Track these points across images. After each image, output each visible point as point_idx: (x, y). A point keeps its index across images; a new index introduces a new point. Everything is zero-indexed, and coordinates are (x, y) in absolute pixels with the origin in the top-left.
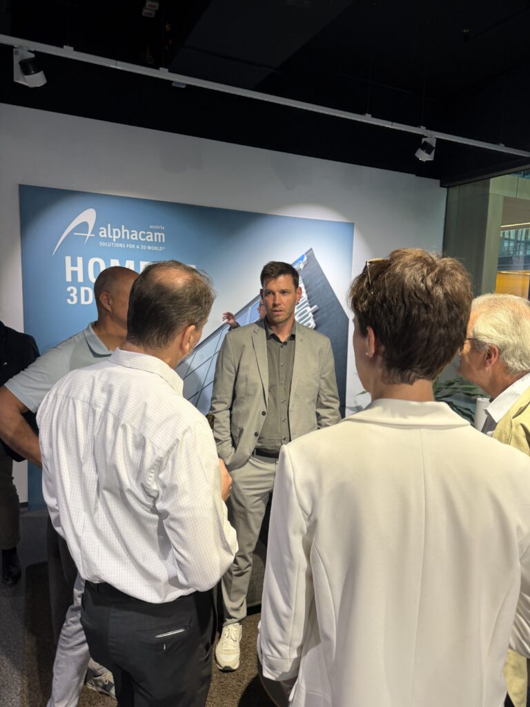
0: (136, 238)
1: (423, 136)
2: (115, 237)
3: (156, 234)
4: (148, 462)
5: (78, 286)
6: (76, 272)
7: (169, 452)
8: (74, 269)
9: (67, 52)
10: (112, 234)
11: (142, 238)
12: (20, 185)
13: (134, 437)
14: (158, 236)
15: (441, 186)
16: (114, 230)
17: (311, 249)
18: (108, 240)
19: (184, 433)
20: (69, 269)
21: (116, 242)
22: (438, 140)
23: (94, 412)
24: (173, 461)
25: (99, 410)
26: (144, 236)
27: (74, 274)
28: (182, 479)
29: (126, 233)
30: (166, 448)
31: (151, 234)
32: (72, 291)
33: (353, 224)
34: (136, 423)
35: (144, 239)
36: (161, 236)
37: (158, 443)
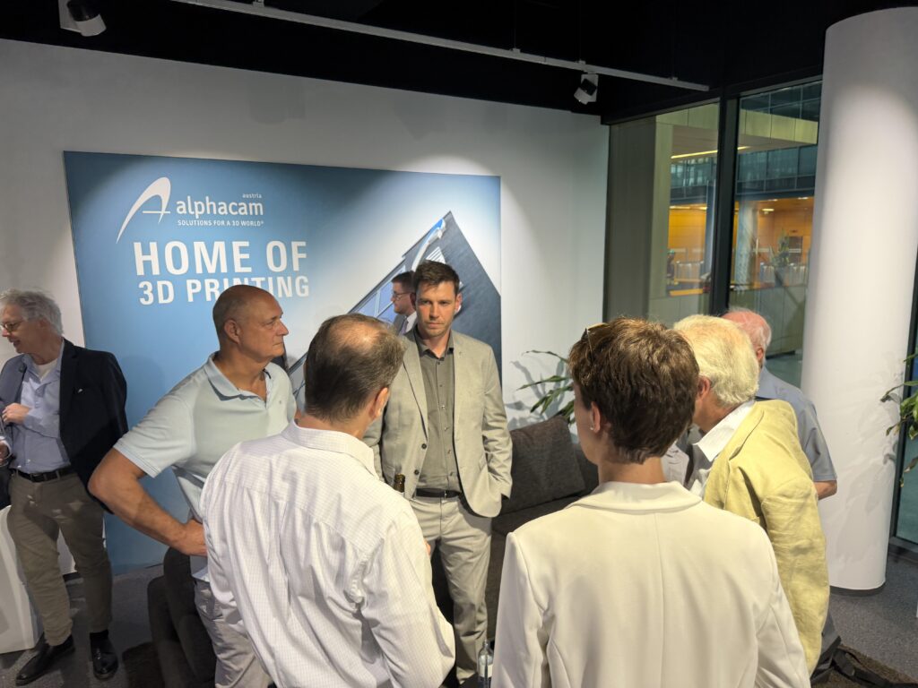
0: (226, 212)
1: (582, 72)
2: (197, 213)
3: (251, 205)
4: (350, 567)
5: (154, 280)
6: (150, 262)
7: (373, 554)
8: (147, 258)
10: (193, 209)
11: (234, 211)
12: (65, 153)
13: (331, 537)
14: (253, 207)
15: (603, 123)
16: (196, 204)
17: (450, 212)
18: (189, 217)
19: (388, 530)
20: (140, 259)
21: (200, 219)
22: (601, 77)
23: (277, 505)
24: (380, 563)
25: (283, 503)
26: (235, 209)
27: (147, 265)
28: (391, 583)
29: (211, 206)
30: (370, 550)
31: (244, 204)
32: (146, 288)
33: (499, 178)
34: (330, 521)
35: (236, 213)
36: (258, 207)
37: (360, 544)
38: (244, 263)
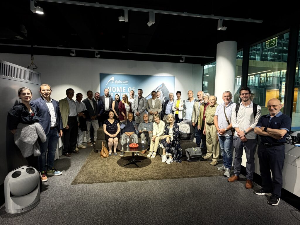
0: (122, 82)
1: (181, 57)
9: (104, 51)
12: (100, 74)
14: (127, 82)
16: (118, 81)
17: (164, 83)
18: (116, 83)
22: (185, 57)
26: (124, 82)
29: (120, 81)
33: (175, 77)
38: (124, 91)
